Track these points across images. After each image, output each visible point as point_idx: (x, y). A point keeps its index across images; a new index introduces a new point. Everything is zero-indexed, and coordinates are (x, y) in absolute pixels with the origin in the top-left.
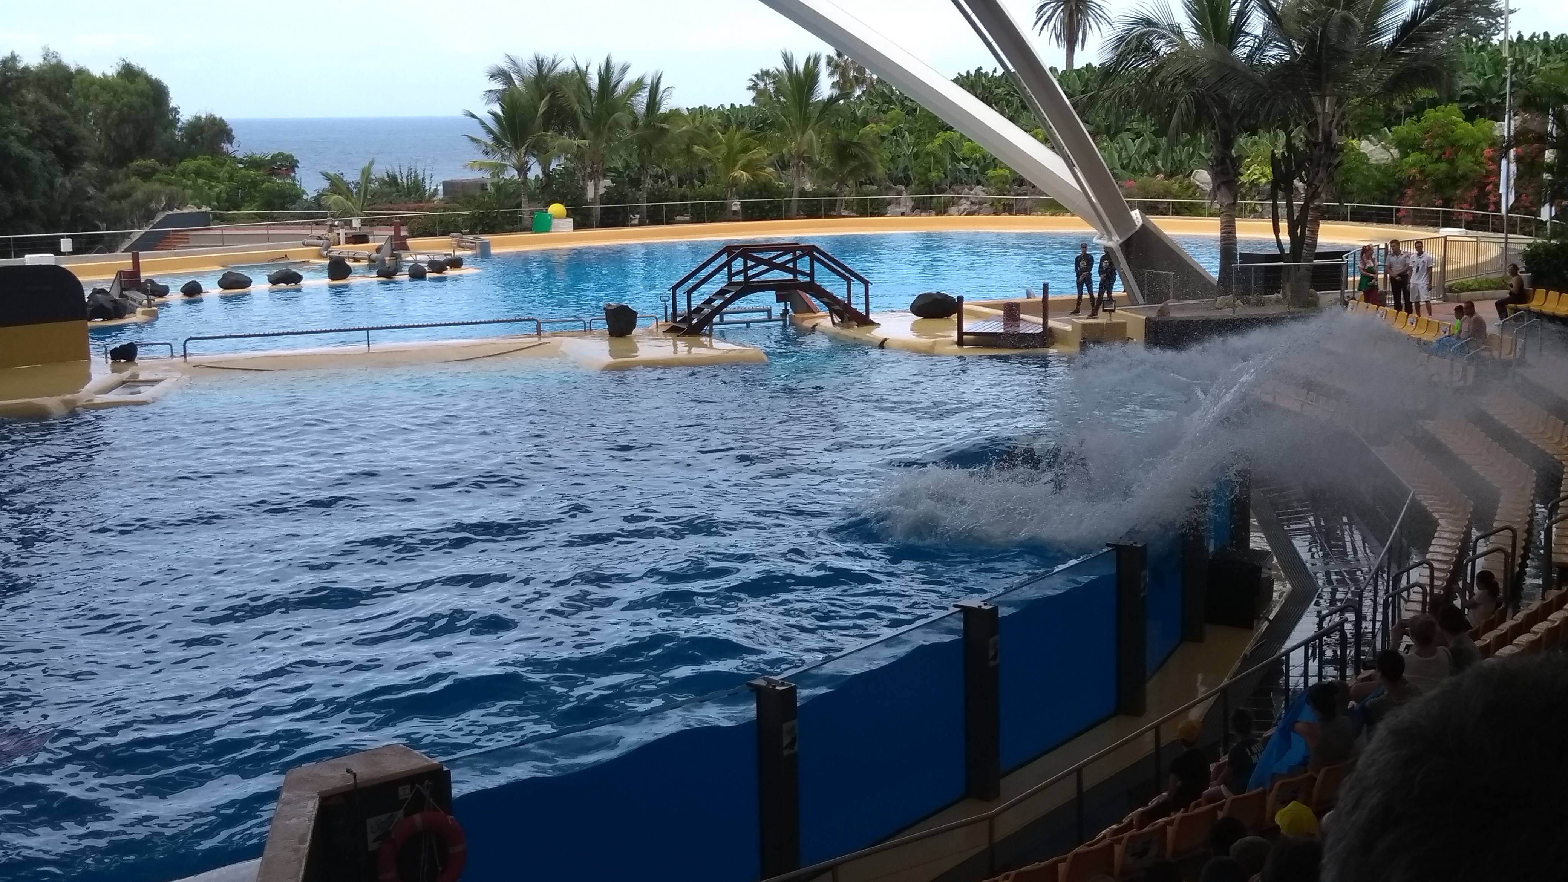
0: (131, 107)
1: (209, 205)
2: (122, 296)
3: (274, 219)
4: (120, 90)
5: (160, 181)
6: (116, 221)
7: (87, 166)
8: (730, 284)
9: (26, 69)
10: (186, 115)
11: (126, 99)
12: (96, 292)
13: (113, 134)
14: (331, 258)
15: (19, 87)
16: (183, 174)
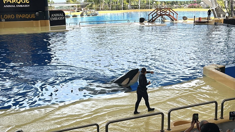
8: (157, 15)
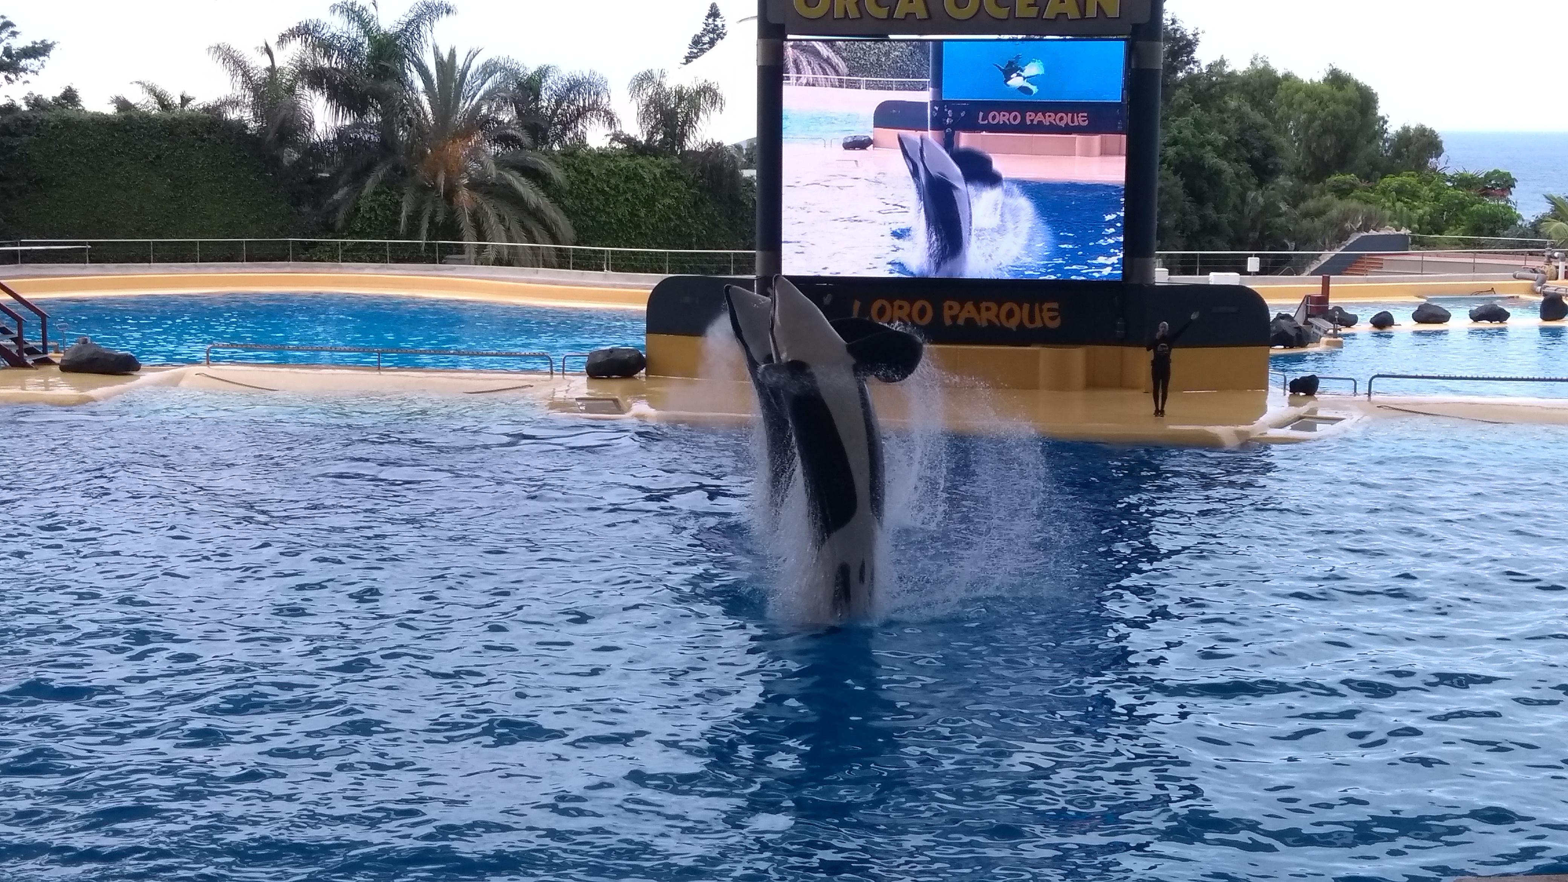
0: (1336, 116)
1: (1409, 227)
2: (1306, 322)
3: (1480, 245)
4: (1326, 97)
5: (1359, 198)
6: (1305, 241)
7: (1283, 181)
9: (1232, 74)
10: (1393, 127)
11: (1332, 107)
12: (1280, 317)
13: (1314, 145)
14: (1545, 295)
15: (1223, 92)
16: (1384, 192)
